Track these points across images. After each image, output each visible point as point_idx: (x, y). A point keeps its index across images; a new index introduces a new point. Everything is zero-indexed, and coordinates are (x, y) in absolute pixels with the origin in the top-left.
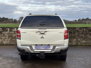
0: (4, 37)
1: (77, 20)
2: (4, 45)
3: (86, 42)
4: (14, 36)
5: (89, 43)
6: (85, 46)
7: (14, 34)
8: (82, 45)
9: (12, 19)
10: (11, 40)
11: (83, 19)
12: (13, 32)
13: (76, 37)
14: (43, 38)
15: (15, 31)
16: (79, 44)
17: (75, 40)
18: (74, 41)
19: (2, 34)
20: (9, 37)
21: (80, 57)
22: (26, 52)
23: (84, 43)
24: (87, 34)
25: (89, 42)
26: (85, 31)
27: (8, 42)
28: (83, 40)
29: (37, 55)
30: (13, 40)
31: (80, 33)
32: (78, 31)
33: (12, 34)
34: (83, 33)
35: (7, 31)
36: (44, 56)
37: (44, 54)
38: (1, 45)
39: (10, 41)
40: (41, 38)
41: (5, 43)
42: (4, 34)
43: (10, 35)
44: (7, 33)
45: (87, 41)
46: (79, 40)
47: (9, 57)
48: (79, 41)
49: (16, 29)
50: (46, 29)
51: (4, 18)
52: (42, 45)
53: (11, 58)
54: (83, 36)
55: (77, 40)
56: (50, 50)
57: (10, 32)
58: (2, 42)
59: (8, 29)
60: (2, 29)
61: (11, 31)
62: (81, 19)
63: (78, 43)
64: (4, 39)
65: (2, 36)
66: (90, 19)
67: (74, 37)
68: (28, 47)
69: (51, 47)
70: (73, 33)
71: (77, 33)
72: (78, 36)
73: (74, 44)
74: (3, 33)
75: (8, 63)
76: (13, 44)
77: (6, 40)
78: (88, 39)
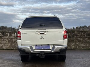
0: (4, 42)
1: (75, 28)
2: (4, 49)
3: (84, 46)
4: (14, 41)
5: (87, 47)
6: (83, 49)
7: (14, 38)
8: (81, 49)
9: (11, 28)
10: (11, 44)
11: (81, 27)
12: (13, 37)
13: (75, 41)
14: (43, 38)
15: (15, 36)
16: (78, 47)
17: (74, 44)
18: (72, 45)
19: (2, 39)
20: (9, 42)
21: (79, 58)
22: (26, 52)
23: (82, 47)
24: (85, 38)
25: (88, 45)
26: (83, 34)
27: (8, 47)
28: (81, 44)
29: (37, 55)
30: (13, 45)
31: (79, 37)
32: (76, 35)
33: (12, 38)
34: (81, 37)
35: (7, 36)
36: (44, 55)
37: (44, 53)
38: (1, 50)
39: (10, 46)
40: (41, 38)
41: (5, 47)
42: (4, 39)
43: (10, 40)
44: (7, 38)
45: (86, 45)
46: (77, 43)
47: (9, 60)
48: (78, 45)
49: (15, 33)
50: (45, 29)
51: (3, 26)
52: (42, 45)
53: (12, 60)
54: (81, 39)
55: (75, 44)
56: (50, 50)
57: (10, 37)
58: (2, 47)
59: (8, 34)
60: (2, 34)
61: (10, 35)
62: (79, 27)
63: (76, 46)
64: (4, 44)
65: (2, 41)
66: (87, 26)
67: (73, 41)
68: (29, 47)
69: (51, 47)
70: (71, 37)
71: (75, 36)
72: (77, 40)
73: (72, 48)
74: (3, 37)
75: (9, 64)
76: (13, 48)
77: (6, 44)
78: (86, 43)
